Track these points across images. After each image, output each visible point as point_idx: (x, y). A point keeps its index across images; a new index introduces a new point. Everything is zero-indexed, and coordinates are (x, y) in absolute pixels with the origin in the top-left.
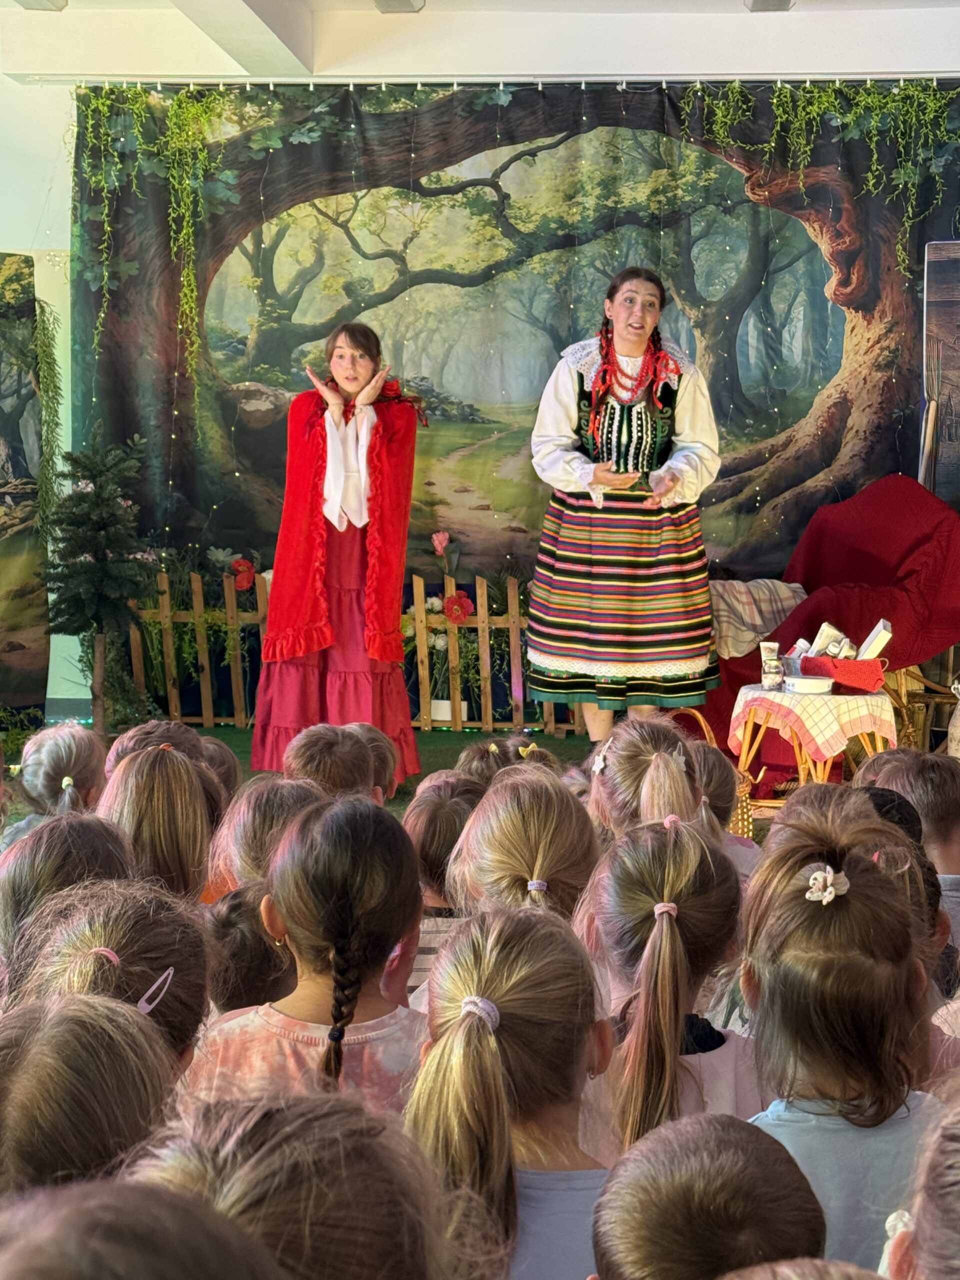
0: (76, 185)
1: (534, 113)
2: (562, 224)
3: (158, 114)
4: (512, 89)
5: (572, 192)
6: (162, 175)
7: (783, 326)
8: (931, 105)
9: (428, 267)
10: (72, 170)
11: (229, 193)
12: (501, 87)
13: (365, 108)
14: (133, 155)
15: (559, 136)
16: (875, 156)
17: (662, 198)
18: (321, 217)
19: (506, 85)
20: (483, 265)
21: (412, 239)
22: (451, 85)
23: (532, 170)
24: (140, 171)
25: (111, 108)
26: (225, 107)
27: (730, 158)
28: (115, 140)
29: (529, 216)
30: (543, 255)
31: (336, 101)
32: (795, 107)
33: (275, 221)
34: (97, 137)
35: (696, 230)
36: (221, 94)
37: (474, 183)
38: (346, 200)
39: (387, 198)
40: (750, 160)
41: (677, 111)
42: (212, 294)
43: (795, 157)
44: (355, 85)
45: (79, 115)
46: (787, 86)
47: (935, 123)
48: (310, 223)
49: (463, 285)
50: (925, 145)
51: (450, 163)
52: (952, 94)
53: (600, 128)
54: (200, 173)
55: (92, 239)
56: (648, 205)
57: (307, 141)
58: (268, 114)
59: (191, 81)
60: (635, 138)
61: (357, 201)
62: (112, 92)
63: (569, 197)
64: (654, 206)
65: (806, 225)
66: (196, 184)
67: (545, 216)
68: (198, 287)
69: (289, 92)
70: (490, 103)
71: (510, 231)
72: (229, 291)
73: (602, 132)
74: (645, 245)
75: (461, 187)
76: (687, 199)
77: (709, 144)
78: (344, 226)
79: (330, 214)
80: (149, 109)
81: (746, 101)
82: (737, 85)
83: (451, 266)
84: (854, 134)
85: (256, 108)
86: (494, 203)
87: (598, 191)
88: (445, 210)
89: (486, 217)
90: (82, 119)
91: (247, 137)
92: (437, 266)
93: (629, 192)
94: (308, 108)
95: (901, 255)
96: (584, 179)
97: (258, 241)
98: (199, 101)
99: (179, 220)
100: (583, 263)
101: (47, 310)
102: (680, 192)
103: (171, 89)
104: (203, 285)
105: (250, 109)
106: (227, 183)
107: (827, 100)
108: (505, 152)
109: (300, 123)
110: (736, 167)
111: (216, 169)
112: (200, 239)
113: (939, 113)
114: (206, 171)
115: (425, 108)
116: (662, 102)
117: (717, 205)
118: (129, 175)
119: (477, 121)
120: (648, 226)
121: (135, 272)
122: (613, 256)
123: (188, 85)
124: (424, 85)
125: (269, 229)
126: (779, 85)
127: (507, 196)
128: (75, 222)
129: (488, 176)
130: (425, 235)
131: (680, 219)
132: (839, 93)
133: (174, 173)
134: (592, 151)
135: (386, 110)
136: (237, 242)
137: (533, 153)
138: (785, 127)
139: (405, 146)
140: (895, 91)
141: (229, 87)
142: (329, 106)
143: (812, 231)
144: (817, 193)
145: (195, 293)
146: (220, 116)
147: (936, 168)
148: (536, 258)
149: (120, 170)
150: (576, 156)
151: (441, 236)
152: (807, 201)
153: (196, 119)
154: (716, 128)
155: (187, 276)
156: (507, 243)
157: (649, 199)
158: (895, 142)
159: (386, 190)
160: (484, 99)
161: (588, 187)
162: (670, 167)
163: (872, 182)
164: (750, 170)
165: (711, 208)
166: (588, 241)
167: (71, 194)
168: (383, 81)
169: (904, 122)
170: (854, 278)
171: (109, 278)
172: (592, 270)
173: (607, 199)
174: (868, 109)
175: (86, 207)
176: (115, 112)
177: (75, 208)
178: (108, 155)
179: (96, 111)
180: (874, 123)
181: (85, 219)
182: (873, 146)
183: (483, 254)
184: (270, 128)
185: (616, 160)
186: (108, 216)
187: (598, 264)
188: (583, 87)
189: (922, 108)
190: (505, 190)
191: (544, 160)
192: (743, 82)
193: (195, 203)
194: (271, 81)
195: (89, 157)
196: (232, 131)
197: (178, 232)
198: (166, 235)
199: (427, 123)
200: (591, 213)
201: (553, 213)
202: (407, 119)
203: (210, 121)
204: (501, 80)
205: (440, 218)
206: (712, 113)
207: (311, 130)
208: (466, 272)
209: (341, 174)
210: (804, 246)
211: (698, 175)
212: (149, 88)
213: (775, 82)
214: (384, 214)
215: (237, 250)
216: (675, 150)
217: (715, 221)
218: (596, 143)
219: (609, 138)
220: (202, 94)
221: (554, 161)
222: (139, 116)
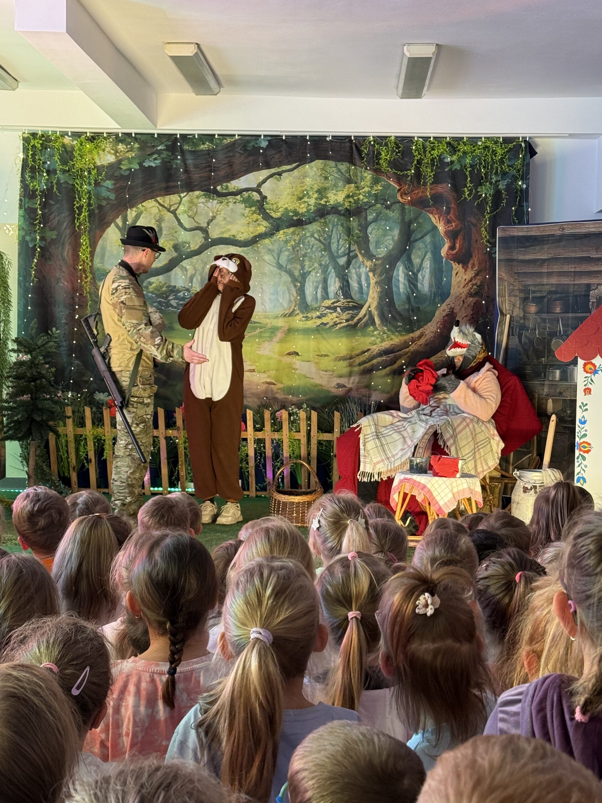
0: (22, 187)
1: (281, 152)
2: (296, 213)
3: (69, 149)
4: (269, 138)
5: (301, 196)
6: (71, 182)
7: (418, 271)
8: (499, 151)
9: (221, 236)
10: (19, 179)
11: (109, 193)
12: (262, 137)
13: (186, 147)
14: (55, 172)
15: (294, 165)
16: (469, 179)
17: (351, 200)
18: (160, 208)
19: (265, 136)
20: (252, 235)
21: (212, 220)
22: (235, 135)
23: (280, 183)
24: (58, 180)
25: (42, 145)
26: (108, 146)
27: (389, 178)
28: (44, 163)
29: (278, 208)
30: (285, 230)
31: (170, 143)
32: (425, 151)
33: (134, 209)
34: (34, 161)
35: (370, 218)
36: (105, 138)
37: (247, 190)
38: (174, 198)
39: (198, 197)
40: (399, 180)
41: (360, 152)
42: (98, 249)
43: (425, 178)
44: (180, 135)
45: (24, 149)
46: (420, 139)
47: (502, 161)
48: (155, 210)
49: (240, 247)
50: (496, 173)
51: (233, 179)
52: (511, 146)
53: (317, 161)
54: (93, 182)
55: (30, 218)
56: (344, 204)
57: (154, 165)
58: (131, 150)
59: (88, 131)
60: (336, 166)
61: (181, 199)
62: (43, 136)
63: (300, 199)
64: (347, 204)
65: (431, 216)
66: (90, 188)
67: (286, 208)
68: (90, 245)
69: (143, 138)
70: (256, 146)
71: (267, 217)
72: (108, 248)
73: (318, 163)
74: (342, 225)
75: (239, 192)
76: (365, 200)
77: (377, 171)
78: (174, 213)
79: (166, 206)
80: (64, 146)
81: (398, 147)
82: (393, 138)
83: (234, 236)
84: (458, 167)
85: (125, 147)
86: (258, 201)
87: (316, 195)
88: (231, 205)
89: (253, 209)
90: (25, 150)
91: (119, 162)
92: (226, 235)
93: (333, 196)
94: (154, 147)
95: (484, 233)
96: (308, 189)
97: (125, 220)
98: (92, 142)
99: (80, 208)
100: (308, 235)
101: (5, 257)
102: (361, 197)
103: (77, 135)
104: (93, 245)
105: (121, 147)
106: (107, 188)
107: (443, 148)
108: (265, 173)
109: (149, 155)
110: (392, 183)
111: (102, 180)
112: (92, 218)
113: (504, 156)
114: (96, 181)
115: (220, 148)
116: (351, 147)
117: (382, 204)
118: (52, 183)
119: (249, 155)
120: (344, 215)
121: (54, 237)
122: (324, 231)
123: (86, 133)
124: (219, 135)
125: (131, 213)
126: (416, 139)
127: (265, 197)
128: (21, 207)
129: (255, 186)
130: (219, 218)
131: (361, 212)
132: (449, 144)
133: (78, 181)
134: (313, 173)
135: (198, 149)
136: (113, 220)
137: (280, 174)
138: (419, 162)
139: (208, 169)
140: (480, 143)
141: (109, 134)
142: (166, 146)
143: (434, 219)
144: (437, 199)
145: (89, 249)
146: (104, 150)
147: (502, 186)
148: (281, 232)
149: (47, 180)
150: (305, 176)
151: (228, 219)
152: (431, 202)
153: (90, 152)
154: (381, 162)
155: (84, 240)
156: (265, 223)
157: (344, 200)
158: (479, 171)
159: (197, 193)
160: (252, 144)
161: (311, 193)
162: (356, 183)
163: (467, 193)
164: (400, 185)
165: (379, 206)
166: (310, 223)
167: (19, 192)
168: (196, 133)
169: (485, 161)
170: (457, 245)
171: (40, 240)
172: (313, 239)
173: (321, 199)
174: (465, 153)
175: (27, 200)
176: (44, 147)
177: (21, 200)
178: (40, 171)
179: (34, 146)
180: (468, 161)
181: (26, 207)
182: (467, 173)
183: (251, 229)
184: (132, 157)
185: (326, 178)
186: (39, 205)
187: (316, 235)
188: (308, 138)
189: (494, 153)
190: (264, 194)
191: (286, 178)
192: (396, 137)
193: (90, 198)
194: (133, 131)
195: (29, 172)
196: (111, 159)
197: (79, 215)
198: (73, 215)
199: (221, 156)
200: (312, 207)
201: (291, 207)
202: (210, 154)
203: (98, 153)
204: (262, 133)
205: (229, 209)
206: (379, 154)
207: (155, 159)
208: (242, 239)
209: (172, 184)
210: (429, 227)
211: (371, 187)
212: (64, 134)
213: (414, 137)
214: (196, 205)
215: (113, 225)
216: (359, 174)
217: (381, 213)
218: (315, 169)
219: (322, 166)
220: (94, 138)
221: (291, 178)
222: (58, 150)
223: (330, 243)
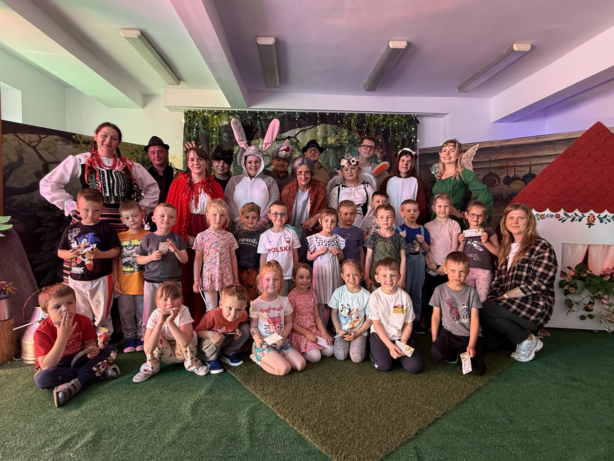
0: (184, 136)
1: (305, 120)
3: (207, 118)
4: (300, 113)
6: (207, 134)
8: (404, 121)
10: (183, 133)
11: (225, 139)
13: (261, 118)
14: (200, 129)
15: (312, 126)
16: (391, 133)
17: (338, 142)
19: (298, 113)
22: (284, 112)
23: (305, 134)
24: (201, 134)
25: (194, 116)
26: (224, 117)
27: (355, 132)
28: (195, 124)
31: (254, 116)
32: (371, 120)
34: (190, 124)
35: (347, 150)
36: (223, 113)
40: (360, 133)
41: (341, 121)
43: (371, 132)
44: (259, 112)
46: (369, 115)
47: (405, 125)
50: (403, 131)
51: (284, 132)
52: (408, 119)
54: (218, 134)
56: (335, 144)
59: (215, 109)
60: (331, 127)
62: (194, 112)
66: (216, 136)
69: (242, 113)
70: (294, 117)
73: (323, 125)
74: (334, 154)
76: (344, 143)
77: (350, 129)
80: (204, 117)
81: (359, 118)
82: (356, 114)
84: (386, 128)
86: (295, 142)
87: (322, 140)
90: (186, 118)
93: (329, 140)
94: (247, 117)
96: (319, 137)
98: (217, 115)
102: (342, 141)
103: (210, 112)
106: (225, 136)
107: (379, 119)
108: (297, 130)
110: (356, 135)
111: (222, 132)
113: (406, 123)
114: (219, 133)
116: (338, 118)
118: (198, 133)
119: (292, 121)
120: (335, 149)
122: (326, 157)
123: (214, 111)
124: (277, 112)
126: (367, 114)
127: (299, 141)
129: (294, 136)
131: (342, 147)
132: (381, 117)
133: (211, 133)
134: (320, 130)
135: (267, 118)
137: (305, 130)
138: (369, 125)
140: (395, 117)
141: (225, 111)
142: (252, 117)
146: (223, 119)
147: (405, 136)
149: (196, 132)
150: (317, 131)
153: (217, 119)
154: (351, 125)
156: (298, 153)
157: (335, 142)
158: (395, 130)
160: (292, 116)
162: (340, 135)
163: (390, 139)
165: (351, 145)
167: (183, 139)
168: (266, 111)
169: (397, 125)
173: (324, 142)
174: (389, 121)
178: (193, 129)
179: (189, 117)
180: (390, 125)
182: (390, 131)
185: (327, 132)
188: (318, 113)
189: (402, 121)
190: (298, 139)
191: (308, 132)
192: (358, 113)
193: (216, 141)
194: (237, 110)
195: (188, 129)
196: (226, 123)
198: (209, 149)
203: (220, 120)
204: (297, 111)
206: (350, 121)
209: (255, 135)
211: (347, 137)
212: (204, 111)
213: (365, 114)
216: (341, 130)
217: (351, 148)
218: (321, 128)
219: (324, 127)
220: (218, 113)
221: (311, 132)
222: (201, 118)
223: (328, 162)
